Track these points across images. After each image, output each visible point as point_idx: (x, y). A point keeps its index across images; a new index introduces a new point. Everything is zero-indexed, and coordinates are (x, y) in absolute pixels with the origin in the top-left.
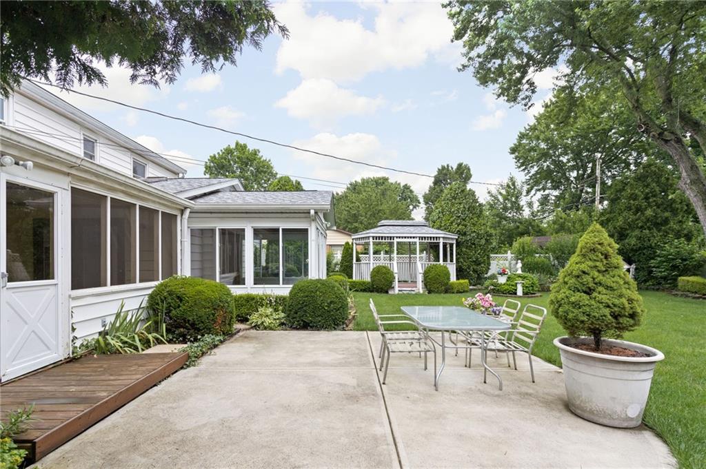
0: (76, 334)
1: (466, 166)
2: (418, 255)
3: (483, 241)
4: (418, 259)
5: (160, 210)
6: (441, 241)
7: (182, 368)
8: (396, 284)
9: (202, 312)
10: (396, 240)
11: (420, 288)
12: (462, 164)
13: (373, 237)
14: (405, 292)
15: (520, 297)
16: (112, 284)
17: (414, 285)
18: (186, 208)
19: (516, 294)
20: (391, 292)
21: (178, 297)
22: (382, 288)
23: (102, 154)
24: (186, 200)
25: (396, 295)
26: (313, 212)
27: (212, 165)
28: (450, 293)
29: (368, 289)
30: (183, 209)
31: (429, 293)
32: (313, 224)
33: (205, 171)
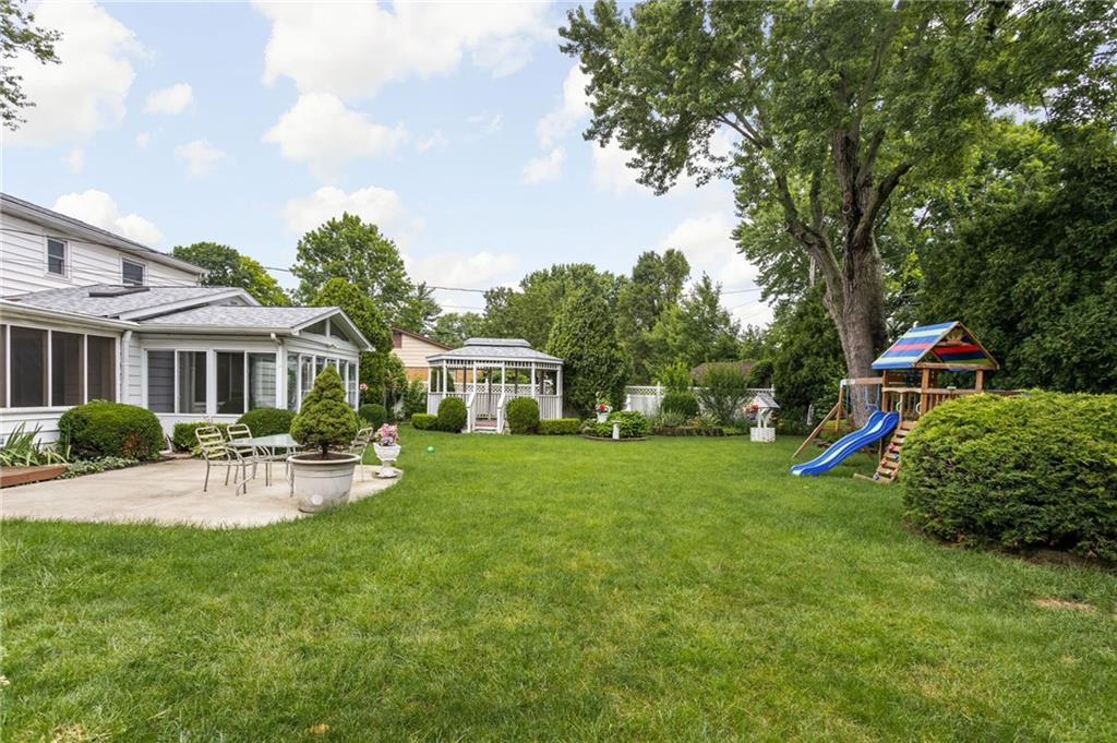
1: (679, 253)
2: (503, 384)
3: (605, 369)
4: (503, 389)
5: (86, 333)
6: (534, 367)
7: (56, 479)
8: (470, 420)
9: (107, 435)
10: (476, 365)
11: (500, 426)
12: (673, 251)
13: (447, 361)
14: (480, 432)
15: (616, 440)
16: (12, 406)
17: (493, 423)
18: (126, 330)
19: (611, 436)
20: (463, 432)
21: (84, 421)
22: (448, 426)
23: (75, 258)
24: (123, 322)
25: (471, 435)
26: (273, 336)
27: (308, 246)
28: (539, 434)
29: (435, 426)
30: (122, 333)
31: (512, 433)
32: (280, 348)
33: (299, 256)
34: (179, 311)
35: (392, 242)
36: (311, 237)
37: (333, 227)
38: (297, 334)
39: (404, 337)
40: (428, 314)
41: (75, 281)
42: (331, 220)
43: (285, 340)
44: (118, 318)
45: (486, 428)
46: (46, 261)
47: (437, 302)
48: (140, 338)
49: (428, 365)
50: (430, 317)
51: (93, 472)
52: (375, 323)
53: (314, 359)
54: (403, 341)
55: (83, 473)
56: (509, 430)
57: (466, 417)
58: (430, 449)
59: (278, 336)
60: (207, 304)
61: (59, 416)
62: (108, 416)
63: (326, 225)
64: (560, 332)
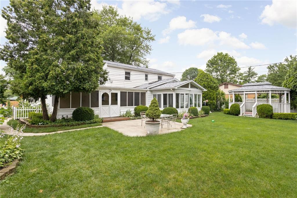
0: (121, 113)
4: (256, 101)
5: (140, 92)
7: (128, 120)
8: (242, 112)
11: (254, 114)
13: (234, 92)
14: (246, 116)
17: (251, 113)
20: (239, 115)
22: (233, 113)
23: (149, 77)
24: (148, 89)
25: (242, 117)
26: (171, 89)
27: (209, 64)
28: (272, 118)
29: (229, 113)
30: (147, 91)
31: (259, 117)
32: (174, 92)
33: (207, 66)
34: (160, 85)
35: (232, 57)
36: (209, 61)
37: (215, 57)
38: (177, 88)
39: (229, 85)
40: (252, 76)
41: (149, 81)
42: (214, 56)
43: (175, 90)
44: (147, 88)
45: (248, 114)
46: (145, 79)
47: (255, 72)
48: (152, 92)
49: (229, 93)
50: (253, 77)
51: (135, 119)
52: (212, 82)
53: (185, 94)
54: (229, 86)
55: (133, 119)
56: (258, 116)
57: (240, 111)
58: (213, 121)
59: (172, 89)
60: (166, 83)
61: (134, 108)
62: (140, 108)
63: (213, 57)
64: (290, 77)
